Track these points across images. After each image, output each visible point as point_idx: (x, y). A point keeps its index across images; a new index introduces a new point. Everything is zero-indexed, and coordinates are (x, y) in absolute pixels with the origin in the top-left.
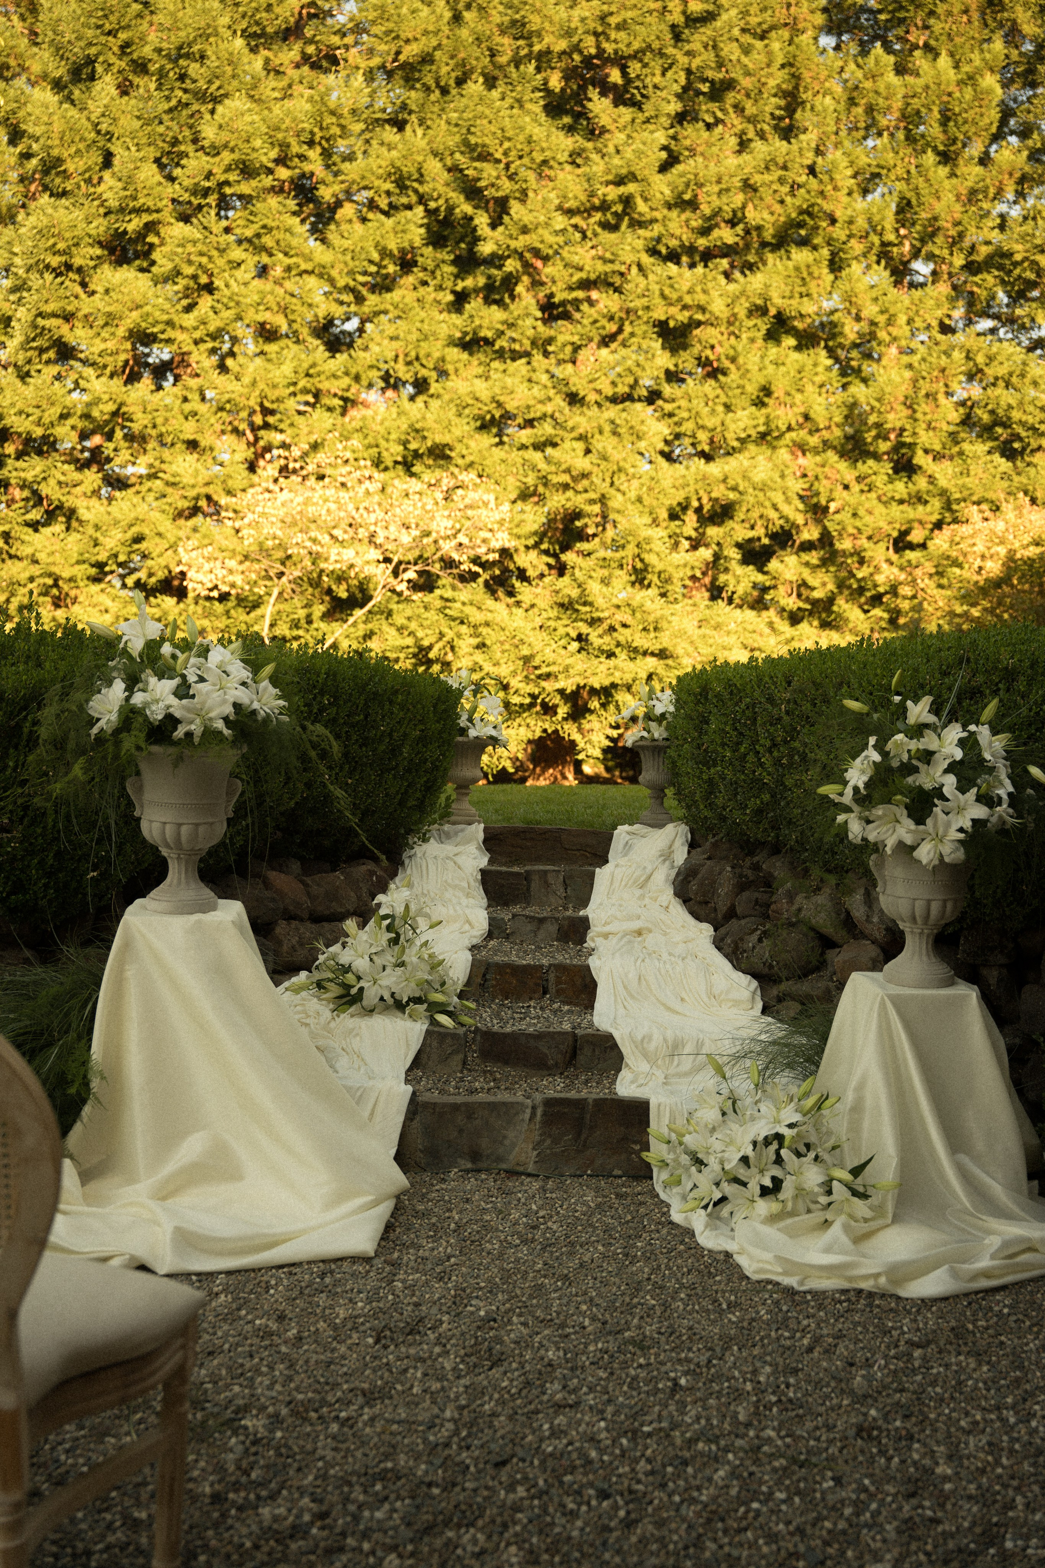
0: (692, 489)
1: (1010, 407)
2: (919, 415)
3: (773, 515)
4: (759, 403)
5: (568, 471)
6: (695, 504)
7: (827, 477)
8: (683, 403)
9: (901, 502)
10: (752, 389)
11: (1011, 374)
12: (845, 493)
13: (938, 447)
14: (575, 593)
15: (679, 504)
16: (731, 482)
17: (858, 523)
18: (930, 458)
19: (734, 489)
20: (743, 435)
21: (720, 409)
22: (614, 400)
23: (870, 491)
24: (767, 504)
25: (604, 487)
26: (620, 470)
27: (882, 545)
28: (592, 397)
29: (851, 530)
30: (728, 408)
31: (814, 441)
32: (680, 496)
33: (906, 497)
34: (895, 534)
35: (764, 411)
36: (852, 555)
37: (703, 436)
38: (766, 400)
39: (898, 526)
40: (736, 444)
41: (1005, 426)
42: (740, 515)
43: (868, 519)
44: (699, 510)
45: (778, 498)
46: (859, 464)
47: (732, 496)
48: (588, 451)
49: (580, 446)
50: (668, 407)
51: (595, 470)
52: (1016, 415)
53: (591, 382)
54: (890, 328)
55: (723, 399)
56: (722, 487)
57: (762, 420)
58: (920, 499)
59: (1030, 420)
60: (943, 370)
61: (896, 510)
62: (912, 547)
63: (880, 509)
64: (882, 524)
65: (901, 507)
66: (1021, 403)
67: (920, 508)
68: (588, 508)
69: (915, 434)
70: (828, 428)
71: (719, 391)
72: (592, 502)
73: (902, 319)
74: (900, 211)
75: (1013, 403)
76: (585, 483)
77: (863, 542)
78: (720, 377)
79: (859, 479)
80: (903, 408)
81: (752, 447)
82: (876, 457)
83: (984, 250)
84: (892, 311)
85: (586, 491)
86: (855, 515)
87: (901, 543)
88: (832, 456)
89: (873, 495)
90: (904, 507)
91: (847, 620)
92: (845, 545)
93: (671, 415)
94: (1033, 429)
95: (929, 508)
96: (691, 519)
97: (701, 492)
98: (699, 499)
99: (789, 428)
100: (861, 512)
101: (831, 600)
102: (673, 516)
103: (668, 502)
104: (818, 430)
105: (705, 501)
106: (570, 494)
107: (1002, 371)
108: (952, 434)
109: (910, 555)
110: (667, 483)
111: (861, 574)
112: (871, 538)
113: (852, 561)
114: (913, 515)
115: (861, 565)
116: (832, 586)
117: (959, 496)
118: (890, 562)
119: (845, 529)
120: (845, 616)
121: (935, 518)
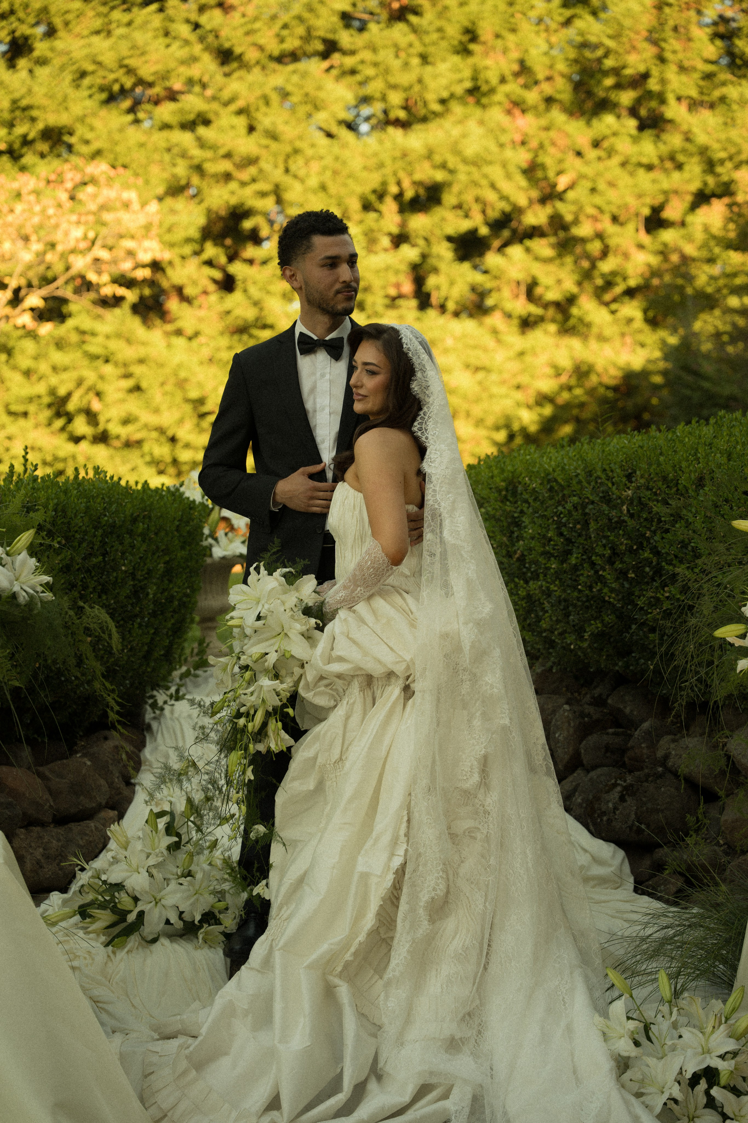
0: (388, 170)
2: (668, 55)
3: (491, 196)
4: (464, 51)
5: (228, 156)
6: (394, 189)
7: (553, 144)
8: (366, 55)
9: (649, 167)
10: (454, 31)
12: (577, 162)
13: (693, 93)
14: (250, 314)
15: (374, 191)
16: (438, 159)
17: (598, 200)
18: (683, 107)
19: (443, 166)
20: (445, 94)
21: (415, 61)
22: (280, 59)
23: (609, 156)
24: (484, 182)
25: (277, 175)
26: (296, 151)
27: (631, 227)
28: (252, 55)
29: (590, 210)
30: (424, 59)
31: (533, 96)
32: (373, 181)
33: (656, 161)
34: (646, 211)
35: (471, 61)
36: (592, 240)
37: (396, 98)
38: (472, 47)
39: (648, 201)
40: (436, 107)
42: (449, 198)
43: (612, 195)
44: (399, 197)
45: (496, 173)
46: (595, 122)
47: (439, 176)
48: (251, 129)
49: (241, 122)
50: (349, 61)
51: (263, 153)
53: (247, 33)
55: (418, 48)
56: (426, 165)
57: (467, 73)
58: (674, 164)
61: (644, 180)
62: (667, 224)
63: (624, 179)
64: (631, 200)
65: (652, 175)
67: (676, 176)
68: (259, 204)
70: (549, 79)
71: (412, 37)
72: (263, 195)
76: (252, 170)
77: (605, 224)
78: (413, 19)
79: (596, 144)
80: (646, 45)
81: (457, 109)
85: (254, 180)
86: (593, 190)
87: (656, 221)
88: (557, 116)
89: (614, 162)
90: (655, 174)
91: (591, 323)
92: (584, 230)
93: (353, 72)
95: (686, 174)
96: (389, 207)
97: (402, 175)
98: (399, 183)
99: (503, 80)
100: (601, 186)
102: (367, 207)
103: (359, 189)
104: (536, 83)
105: (406, 184)
106: (233, 185)
108: (709, 76)
109: (668, 235)
110: (356, 163)
111: (606, 266)
112: (615, 219)
113: (595, 247)
114: (666, 185)
115: (605, 253)
116: (570, 285)
117: (723, 155)
118: (641, 247)
119: (581, 209)
120: (588, 319)
121: (695, 186)
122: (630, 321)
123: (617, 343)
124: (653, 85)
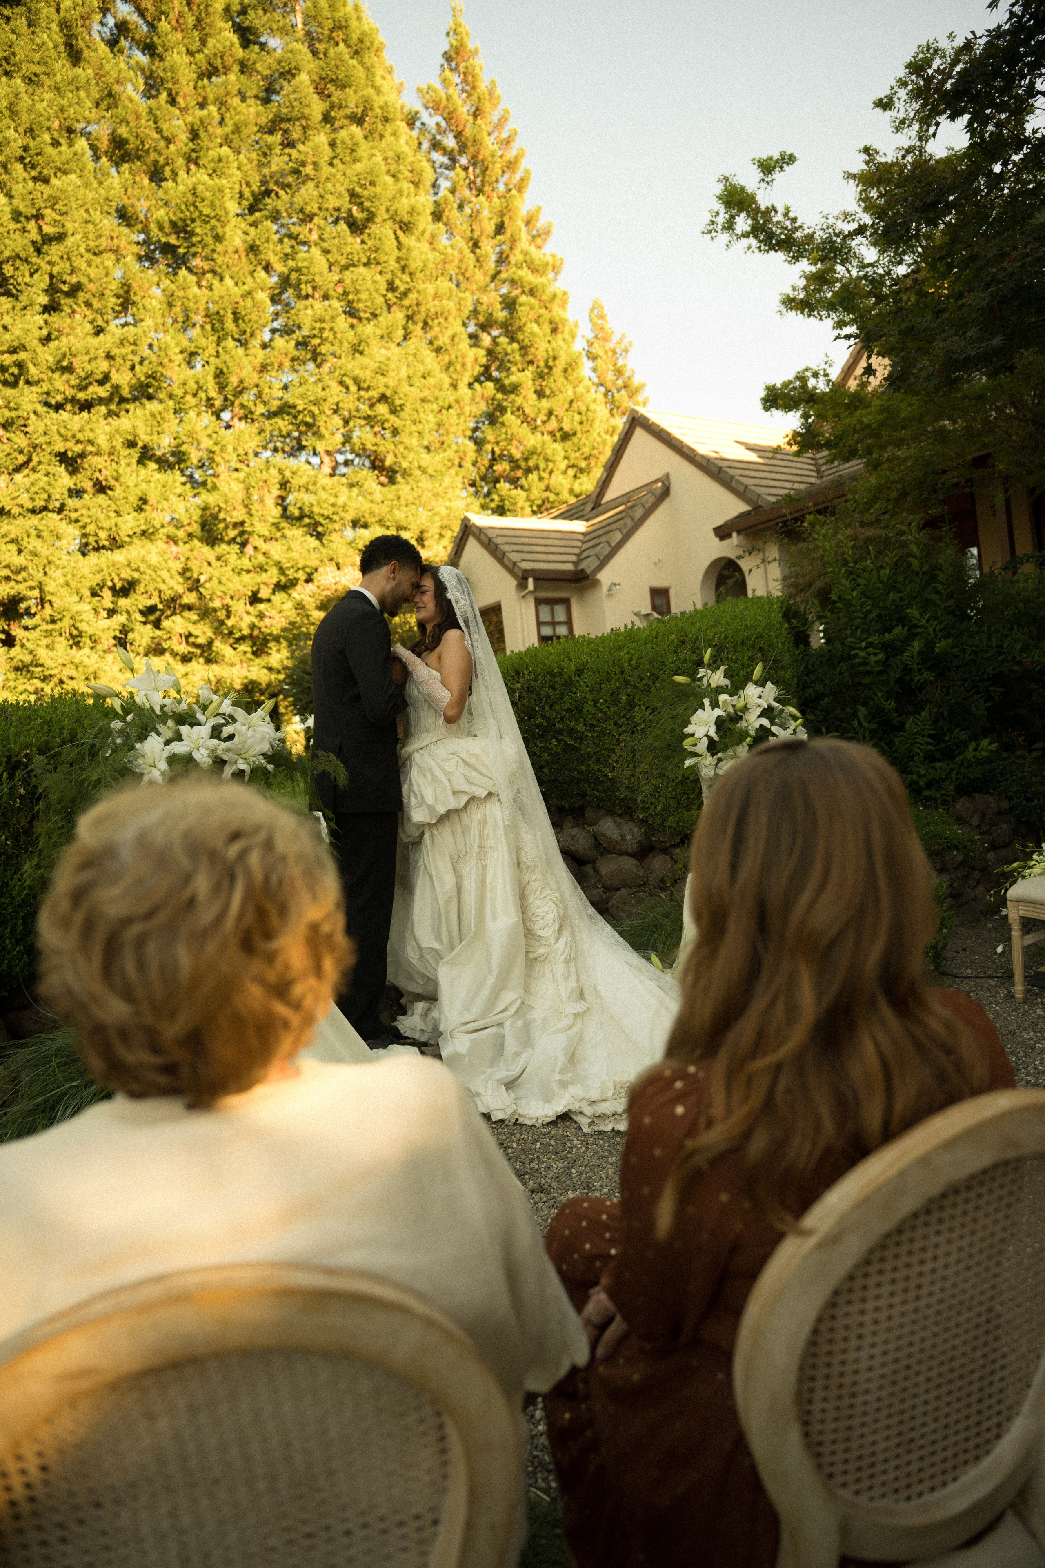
0: (105, 572)
1: (312, 505)
2: (253, 512)
3: (163, 587)
4: (140, 509)
5: (7, 566)
6: (110, 584)
7: (196, 558)
8: (84, 512)
9: (248, 571)
10: (133, 500)
11: (308, 483)
12: (209, 569)
13: (267, 534)
15: (98, 585)
16: (134, 566)
17: (223, 588)
18: (262, 539)
19: (137, 570)
20: (131, 533)
21: (113, 514)
22: (33, 511)
23: (226, 565)
24: (159, 579)
25: (40, 576)
26: (49, 563)
27: (242, 601)
28: (16, 511)
29: (219, 594)
30: (118, 513)
31: (181, 534)
32: (98, 578)
33: (251, 568)
34: (250, 594)
35: (143, 514)
36: (220, 609)
37: (103, 535)
38: (144, 507)
39: (250, 588)
40: (127, 539)
41: (309, 517)
42: (140, 588)
43: (230, 585)
44: (113, 589)
45: (165, 575)
46: (216, 547)
47: (135, 576)
48: (20, 551)
49: (13, 547)
50: (74, 516)
51: (30, 564)
52: (316, 510)
53: (13, 499)
54: (224, 455)
55: (114, 507)
56: (128, 570)
57: (143, 521)
58: (262, 569)
59: (326, 513)
60: (266, 482)
61: (246, 577)
62: (261, 601)
63: (236, 578)
64: (240, 587)
65: (250, 575)
66: (318, 502)
67: (264, 575)
68: (30, 593)
69: (252, 525)
70: (189, 524)
71: (109, 502)
72: (32, 588)
73: (230, 448)
74: (217, 376)
75: (315, 503)
76: (23, 574)
77: (228, 601)
78: (109, 492)
79: (218, 558)
80: (241, 507)
81: (135, 540)
82: (229, 543)
83: (277, 403)
84: (223, 443)
85: (25, 581)
86: (220, 582)
87: (255, 599)
88: (195, 544)
89: (229, 568)
90: (252, 575)
91: (223, 656)
92: (217, 604)
93: (77, 521)
94: (328, 517)
96: (107, 594)
97: (114, 575)
98: (112, 580)
99: (163, 526)
100: (224, 580)
101: (210, 643)
102: (94, 594)
103: (88, 584)
104: (183, 526)
105: (116, 580)
106: (13, 583)
107: (302, 482)
108: (275, 524)
109: (261, 607)
110: (86, 571)
111: (229, 623)
112: (232, 598)
113: (221, 614)
114: (259, 580)
115: (228, 617)
116: (210, 634)
117: (288, 565)
118: (248, 613)
119: (214, 593)
120: (222, 653)
121: (275, 580)
122: (245, 653)
123: (238, 666)
124: (247, 527)
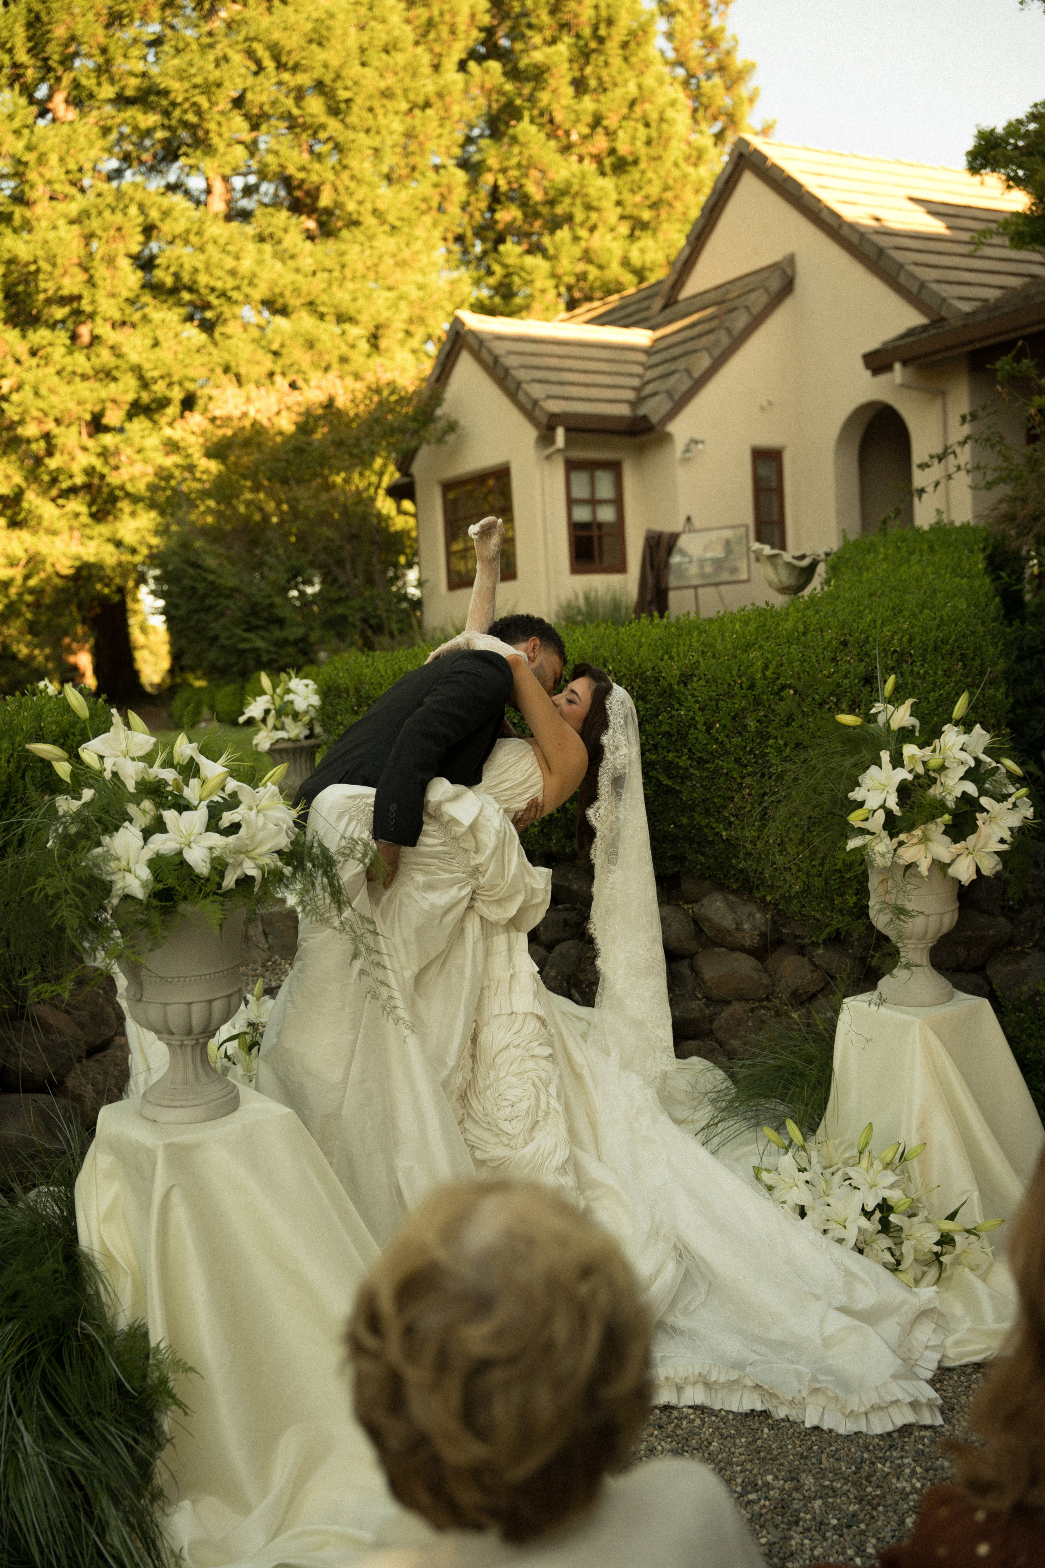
1: (196, 271)
2: (96, 280)
9: (84, 377)
11: (188, 231)
12: (18, 369)
13: (116, 314)
17: (41, 404)
18: (108, 326)
23: (46, 364)
27: (74, 429)
29: (36, 413)
33: (91, 373)
34: (88, 417)
36: (37, 440)
39: (89, 407)
41: (191, 290)
43: (54, 399)
46: (30, 334)
52: (203, 279)
54: (43, 170)
58: (107, 375)
59: (219, 285)
60: (119, 229)
61: (83, 389)
62: (107, 429)
63: (62, 386)
64: (72, 405)
65: (87, 384)
66: (208, 268)
67: (112, 385)
69: (93, 302)
73: (54, 159)
74: (29, 25)
75: (200, 266)
77: (50, 426)
79: (33, 353)
80: (76, 270)
82: (53, 326)
83: (134, 82)
84: (42, 148)
86: (37, 394)
87: (97, 425)
89: (51, 370)
90: (90, 384)
91: (40, 517)
92: (29, 430)
94: (223, 294)
95: (121, 384)
100: (43, 391)
101: (18, 495)
107: (179, 227)
108: (131, 300)
109: (108, 439)
111: (53, 463)
112: (58, 421)
113: (39, 447)
114: (104, 394)
115: (50, 453)
116: (18, 479)
117: (156, 374)
118: (85, 449)
119: (25, 412)
120: (39, 512)
121: (131, 397)
122: (77, 515)
123: (65, 536)
124: (86, 306)
